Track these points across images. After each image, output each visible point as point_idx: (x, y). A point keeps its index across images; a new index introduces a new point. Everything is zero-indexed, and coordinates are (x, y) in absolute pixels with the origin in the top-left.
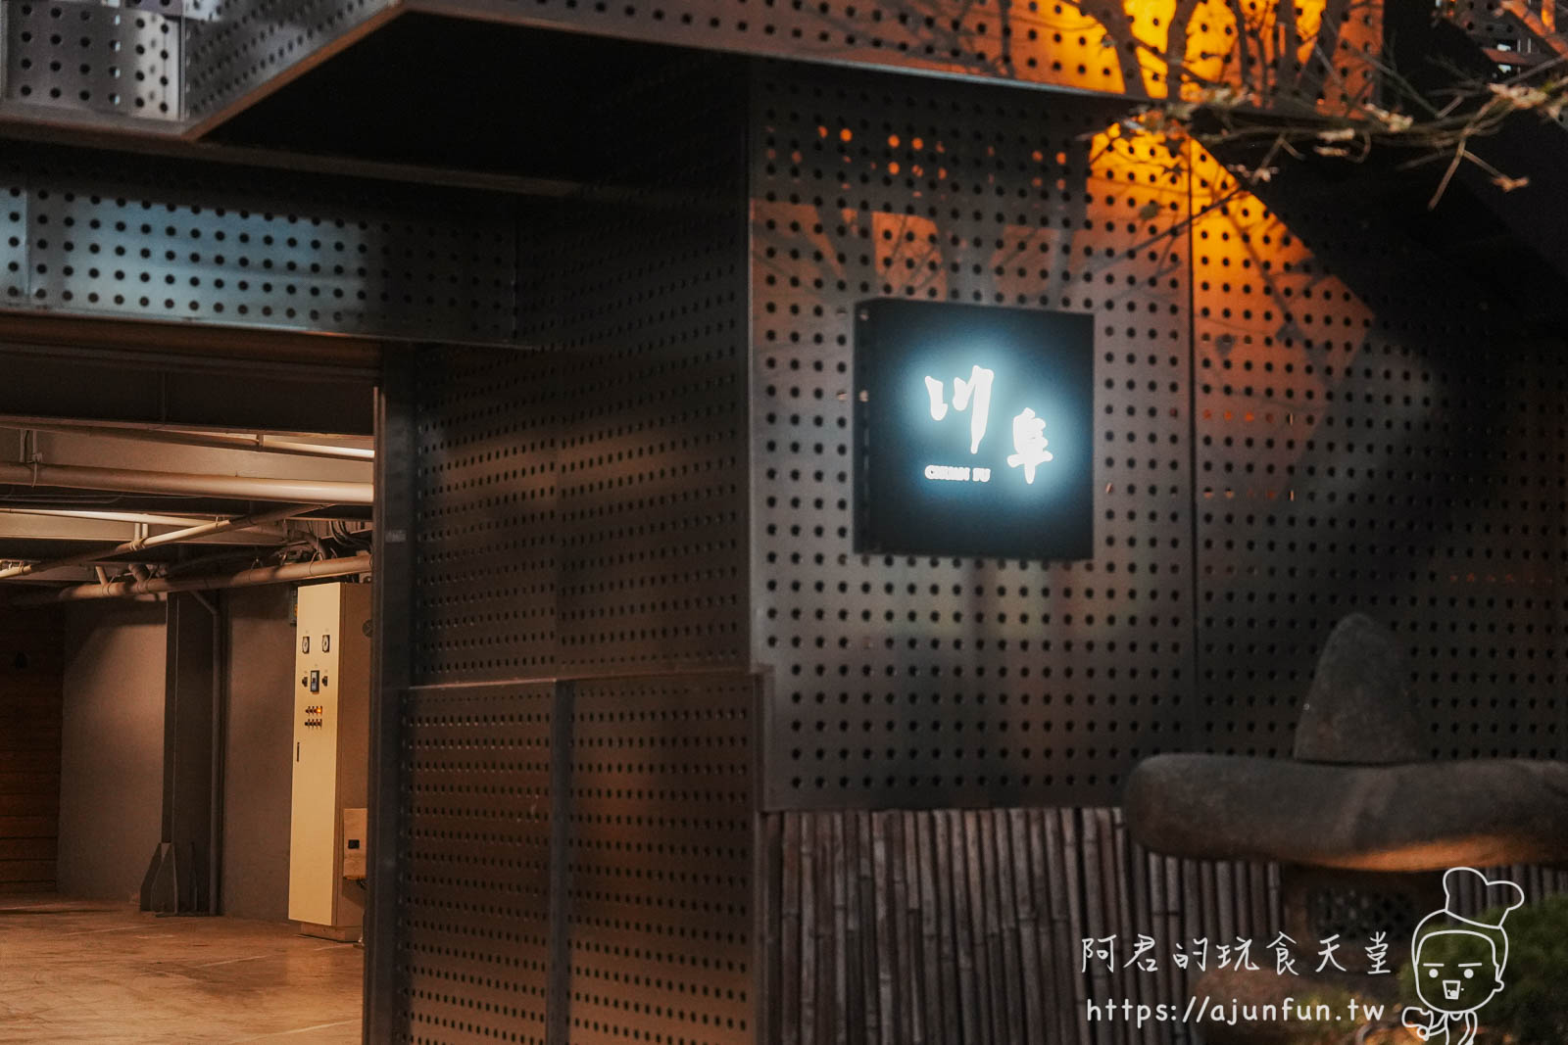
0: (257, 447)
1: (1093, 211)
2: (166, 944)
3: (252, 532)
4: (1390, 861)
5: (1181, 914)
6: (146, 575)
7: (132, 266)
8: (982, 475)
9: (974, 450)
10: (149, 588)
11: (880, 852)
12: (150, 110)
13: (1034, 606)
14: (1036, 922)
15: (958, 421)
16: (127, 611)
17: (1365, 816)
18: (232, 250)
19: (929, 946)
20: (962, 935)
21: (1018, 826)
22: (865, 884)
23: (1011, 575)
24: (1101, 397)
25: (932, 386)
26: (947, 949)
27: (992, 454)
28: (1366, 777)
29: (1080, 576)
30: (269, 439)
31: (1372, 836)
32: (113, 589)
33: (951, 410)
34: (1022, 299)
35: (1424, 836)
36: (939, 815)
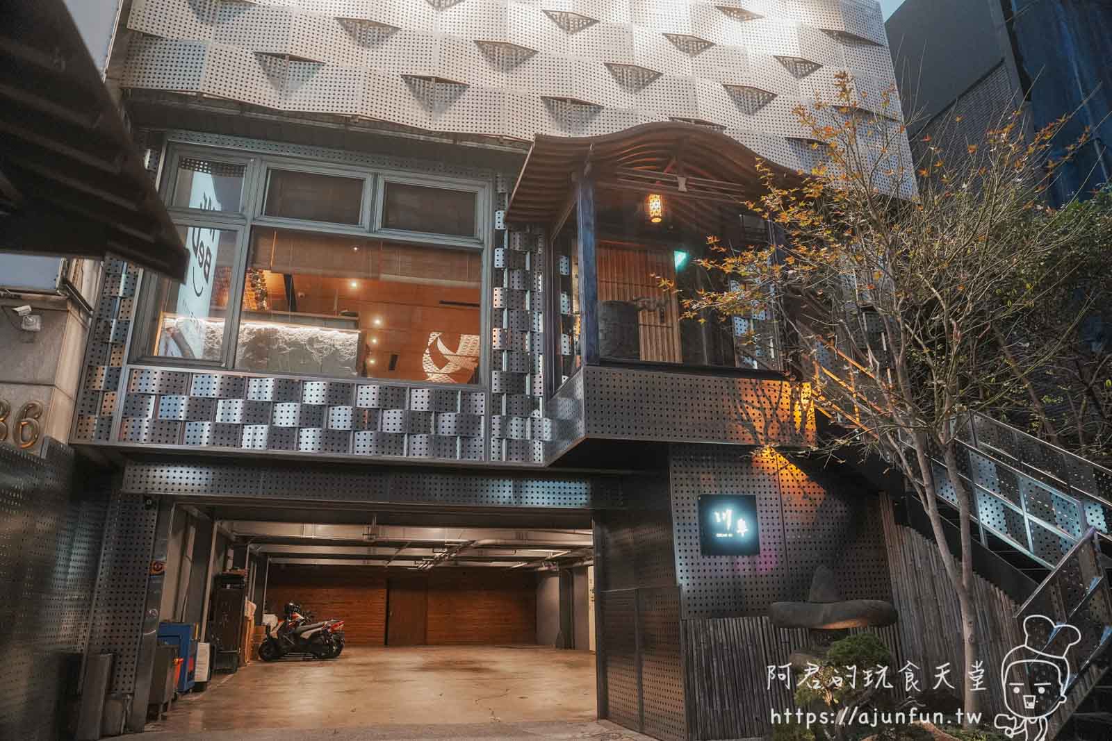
0: (574, 533)
1: (754, 471)
2: (561, 656)
3: (577, 554)
4: (832, 627)
5: (789, 642)
6: (554, 565)
7: (541, 495)
8: (730, 535)
9: (728, 528)
10: (555, 568)
11: (711, 629)
12: (537, 461)
13: (747, 567)
14: (752, 646)
15: (724, 523)
16: (550, 573)
17: (825, 616)
18: (557, 491)
19: (725, 652)
20: (734, 649)
21: (746, 621)
22: (708, 637)
23: (740, 559)
24: (759, 515)
25: (717, 514)
26: (730, 652)
27: (733, 530)
28: (825, 605)
29: (757, 559)
30: (577, 531)
31: (827, 620)
32: (547, 568)
33: (722, 520)
34: (738, 492)
35: (839, 620)
36: (726, 619)
